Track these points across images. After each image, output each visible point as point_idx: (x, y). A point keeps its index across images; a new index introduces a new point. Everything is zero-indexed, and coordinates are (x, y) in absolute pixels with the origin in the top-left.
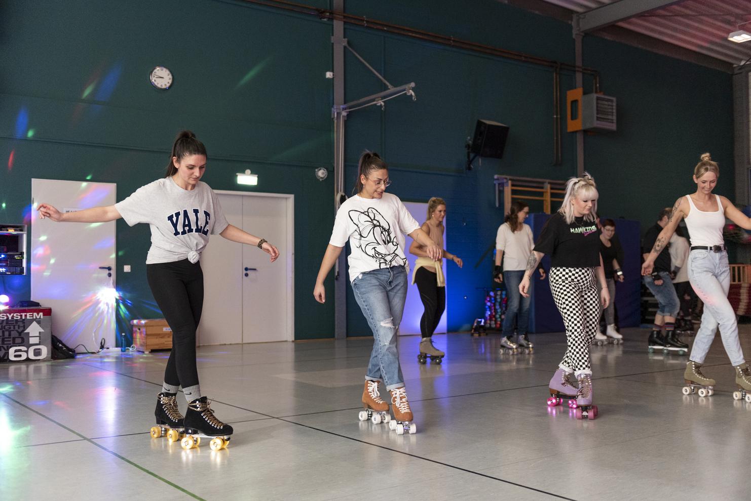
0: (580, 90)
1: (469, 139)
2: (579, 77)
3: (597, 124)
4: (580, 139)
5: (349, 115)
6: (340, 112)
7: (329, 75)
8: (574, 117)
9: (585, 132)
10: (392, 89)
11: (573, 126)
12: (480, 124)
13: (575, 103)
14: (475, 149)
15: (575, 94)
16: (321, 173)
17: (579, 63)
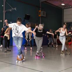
0: (41, 11)
1: (24, 17)
2: (41, 8)
3: (43, 16)
4: (41, 18)
5: (6, 12)
6: (4, 12)
7: (3, 6)
8: (40, 14)
9: (41, 17)
10: (13, 9)
11: (40, 16)
12: (26, 15)
13: (40, 12)
14: (25, 18)
15: (40, 11)
16: (1, 21)
17: (41, 6)
